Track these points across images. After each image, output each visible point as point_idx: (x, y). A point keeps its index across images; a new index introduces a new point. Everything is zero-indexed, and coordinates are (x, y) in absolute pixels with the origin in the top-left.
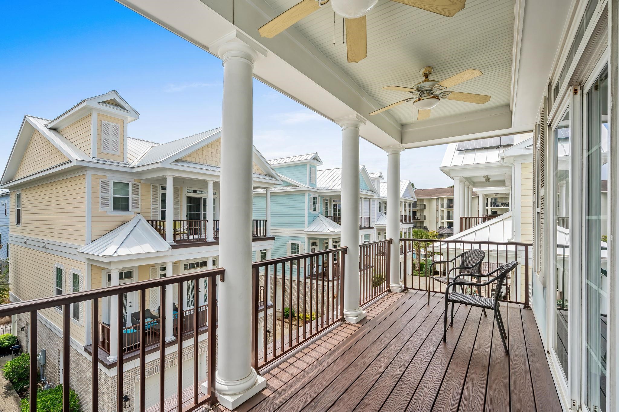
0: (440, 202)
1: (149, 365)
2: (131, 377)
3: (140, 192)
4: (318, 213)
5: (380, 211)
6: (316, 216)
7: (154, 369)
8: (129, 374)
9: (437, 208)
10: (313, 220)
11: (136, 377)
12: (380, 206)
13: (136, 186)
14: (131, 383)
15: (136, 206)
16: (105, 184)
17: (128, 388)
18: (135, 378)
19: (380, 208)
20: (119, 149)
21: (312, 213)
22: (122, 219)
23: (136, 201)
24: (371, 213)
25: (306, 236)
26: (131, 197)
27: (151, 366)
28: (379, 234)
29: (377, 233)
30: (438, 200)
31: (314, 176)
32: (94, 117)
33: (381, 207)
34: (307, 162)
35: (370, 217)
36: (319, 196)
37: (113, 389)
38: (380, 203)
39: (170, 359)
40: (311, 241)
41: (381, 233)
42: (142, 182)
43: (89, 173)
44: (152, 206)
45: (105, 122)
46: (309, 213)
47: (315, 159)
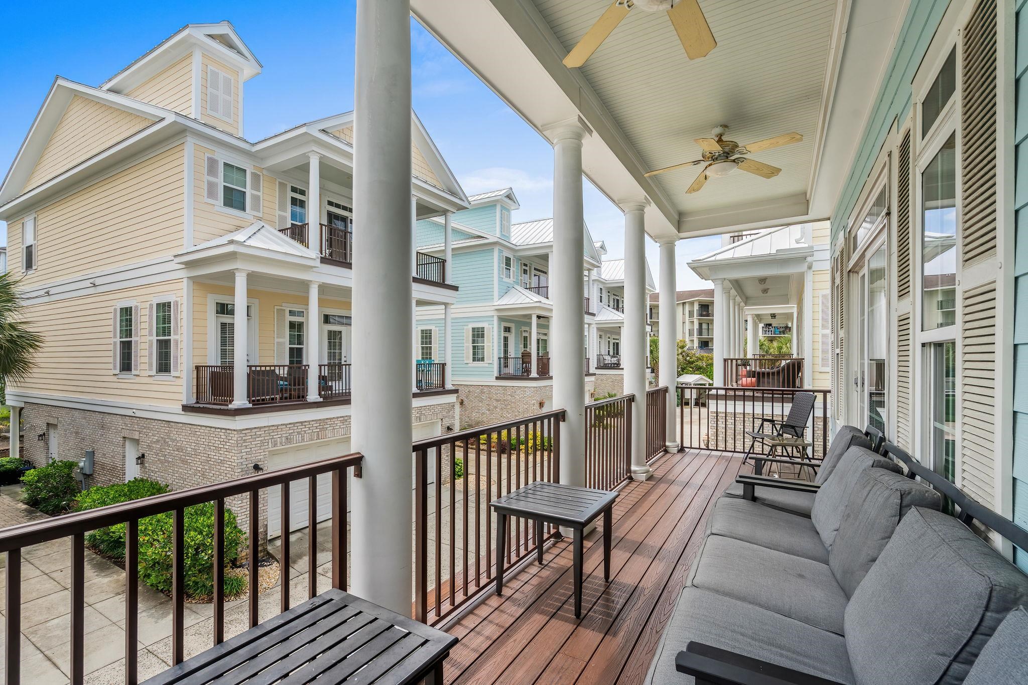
0: (687, 308)
1: (288, 429)
2: (263, 438)
3: (261, 188)
4: (512, 282)
5: (601, 301)
6: (511, 286)
7: (295, 436)
8: (260, 433)
9: (684, 319)
10: (506, 291)
11: (270, 440)
12: (601, 293)
13: (256, 177)
14: (264, 447)
15: (256, 207)
16: (212, 163)
17: (259, 454)
18: (268, 442)
19: (601, 297)
20: (232, 114)
21: (504, 280)
22: (238, 223)
23: (256, 199)
24: (591, 294)
25: (495, 314)
26: (249, 191)
27: (291, 431)
28: (601, 337)
29: (597, 336)
30: (684, 306)
31: (508, 224)
32: (197, 59)
33: (603, 296)
34: (497, 201)
35: (589, 299)
36: (514, 256)
37: (240, 448)
38: (601, 289)
39: (315, 428)
40: (504, 324)
41: (603, 337)
42: (265, 172)
43: (190, 143)
44: (278, 213)
45: (213, 69)
46: (500, 279)
47: (509, 197)
